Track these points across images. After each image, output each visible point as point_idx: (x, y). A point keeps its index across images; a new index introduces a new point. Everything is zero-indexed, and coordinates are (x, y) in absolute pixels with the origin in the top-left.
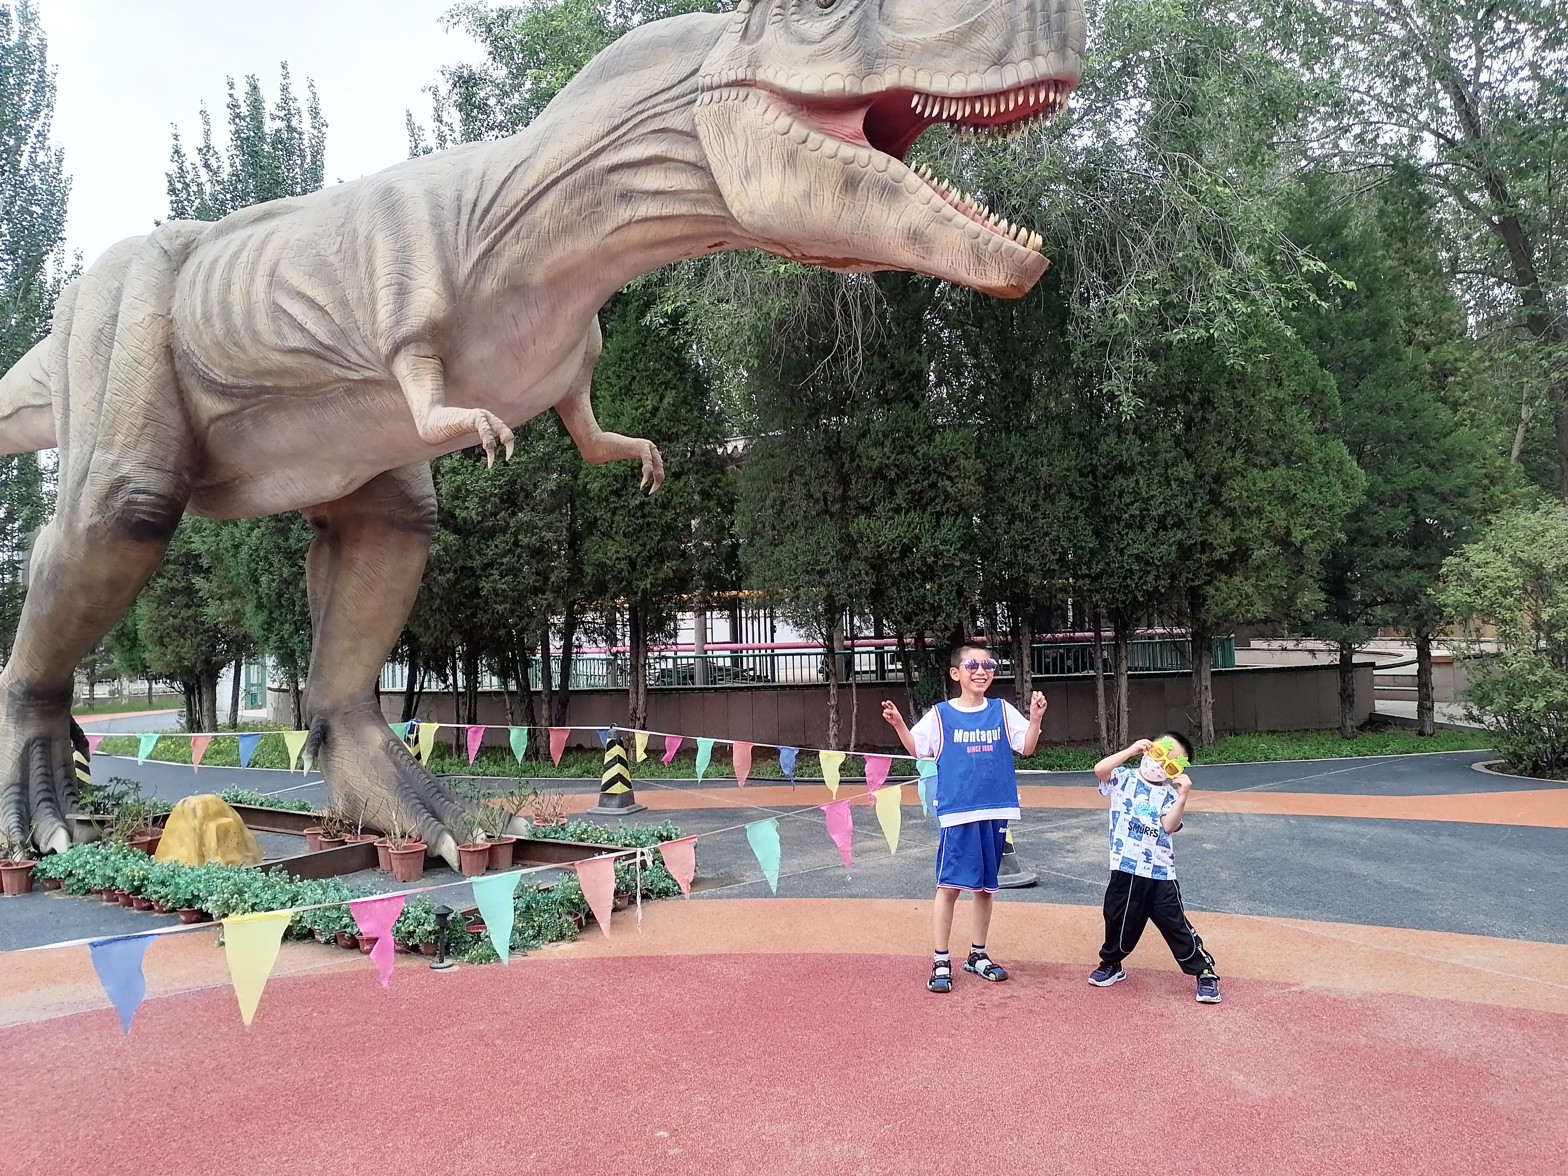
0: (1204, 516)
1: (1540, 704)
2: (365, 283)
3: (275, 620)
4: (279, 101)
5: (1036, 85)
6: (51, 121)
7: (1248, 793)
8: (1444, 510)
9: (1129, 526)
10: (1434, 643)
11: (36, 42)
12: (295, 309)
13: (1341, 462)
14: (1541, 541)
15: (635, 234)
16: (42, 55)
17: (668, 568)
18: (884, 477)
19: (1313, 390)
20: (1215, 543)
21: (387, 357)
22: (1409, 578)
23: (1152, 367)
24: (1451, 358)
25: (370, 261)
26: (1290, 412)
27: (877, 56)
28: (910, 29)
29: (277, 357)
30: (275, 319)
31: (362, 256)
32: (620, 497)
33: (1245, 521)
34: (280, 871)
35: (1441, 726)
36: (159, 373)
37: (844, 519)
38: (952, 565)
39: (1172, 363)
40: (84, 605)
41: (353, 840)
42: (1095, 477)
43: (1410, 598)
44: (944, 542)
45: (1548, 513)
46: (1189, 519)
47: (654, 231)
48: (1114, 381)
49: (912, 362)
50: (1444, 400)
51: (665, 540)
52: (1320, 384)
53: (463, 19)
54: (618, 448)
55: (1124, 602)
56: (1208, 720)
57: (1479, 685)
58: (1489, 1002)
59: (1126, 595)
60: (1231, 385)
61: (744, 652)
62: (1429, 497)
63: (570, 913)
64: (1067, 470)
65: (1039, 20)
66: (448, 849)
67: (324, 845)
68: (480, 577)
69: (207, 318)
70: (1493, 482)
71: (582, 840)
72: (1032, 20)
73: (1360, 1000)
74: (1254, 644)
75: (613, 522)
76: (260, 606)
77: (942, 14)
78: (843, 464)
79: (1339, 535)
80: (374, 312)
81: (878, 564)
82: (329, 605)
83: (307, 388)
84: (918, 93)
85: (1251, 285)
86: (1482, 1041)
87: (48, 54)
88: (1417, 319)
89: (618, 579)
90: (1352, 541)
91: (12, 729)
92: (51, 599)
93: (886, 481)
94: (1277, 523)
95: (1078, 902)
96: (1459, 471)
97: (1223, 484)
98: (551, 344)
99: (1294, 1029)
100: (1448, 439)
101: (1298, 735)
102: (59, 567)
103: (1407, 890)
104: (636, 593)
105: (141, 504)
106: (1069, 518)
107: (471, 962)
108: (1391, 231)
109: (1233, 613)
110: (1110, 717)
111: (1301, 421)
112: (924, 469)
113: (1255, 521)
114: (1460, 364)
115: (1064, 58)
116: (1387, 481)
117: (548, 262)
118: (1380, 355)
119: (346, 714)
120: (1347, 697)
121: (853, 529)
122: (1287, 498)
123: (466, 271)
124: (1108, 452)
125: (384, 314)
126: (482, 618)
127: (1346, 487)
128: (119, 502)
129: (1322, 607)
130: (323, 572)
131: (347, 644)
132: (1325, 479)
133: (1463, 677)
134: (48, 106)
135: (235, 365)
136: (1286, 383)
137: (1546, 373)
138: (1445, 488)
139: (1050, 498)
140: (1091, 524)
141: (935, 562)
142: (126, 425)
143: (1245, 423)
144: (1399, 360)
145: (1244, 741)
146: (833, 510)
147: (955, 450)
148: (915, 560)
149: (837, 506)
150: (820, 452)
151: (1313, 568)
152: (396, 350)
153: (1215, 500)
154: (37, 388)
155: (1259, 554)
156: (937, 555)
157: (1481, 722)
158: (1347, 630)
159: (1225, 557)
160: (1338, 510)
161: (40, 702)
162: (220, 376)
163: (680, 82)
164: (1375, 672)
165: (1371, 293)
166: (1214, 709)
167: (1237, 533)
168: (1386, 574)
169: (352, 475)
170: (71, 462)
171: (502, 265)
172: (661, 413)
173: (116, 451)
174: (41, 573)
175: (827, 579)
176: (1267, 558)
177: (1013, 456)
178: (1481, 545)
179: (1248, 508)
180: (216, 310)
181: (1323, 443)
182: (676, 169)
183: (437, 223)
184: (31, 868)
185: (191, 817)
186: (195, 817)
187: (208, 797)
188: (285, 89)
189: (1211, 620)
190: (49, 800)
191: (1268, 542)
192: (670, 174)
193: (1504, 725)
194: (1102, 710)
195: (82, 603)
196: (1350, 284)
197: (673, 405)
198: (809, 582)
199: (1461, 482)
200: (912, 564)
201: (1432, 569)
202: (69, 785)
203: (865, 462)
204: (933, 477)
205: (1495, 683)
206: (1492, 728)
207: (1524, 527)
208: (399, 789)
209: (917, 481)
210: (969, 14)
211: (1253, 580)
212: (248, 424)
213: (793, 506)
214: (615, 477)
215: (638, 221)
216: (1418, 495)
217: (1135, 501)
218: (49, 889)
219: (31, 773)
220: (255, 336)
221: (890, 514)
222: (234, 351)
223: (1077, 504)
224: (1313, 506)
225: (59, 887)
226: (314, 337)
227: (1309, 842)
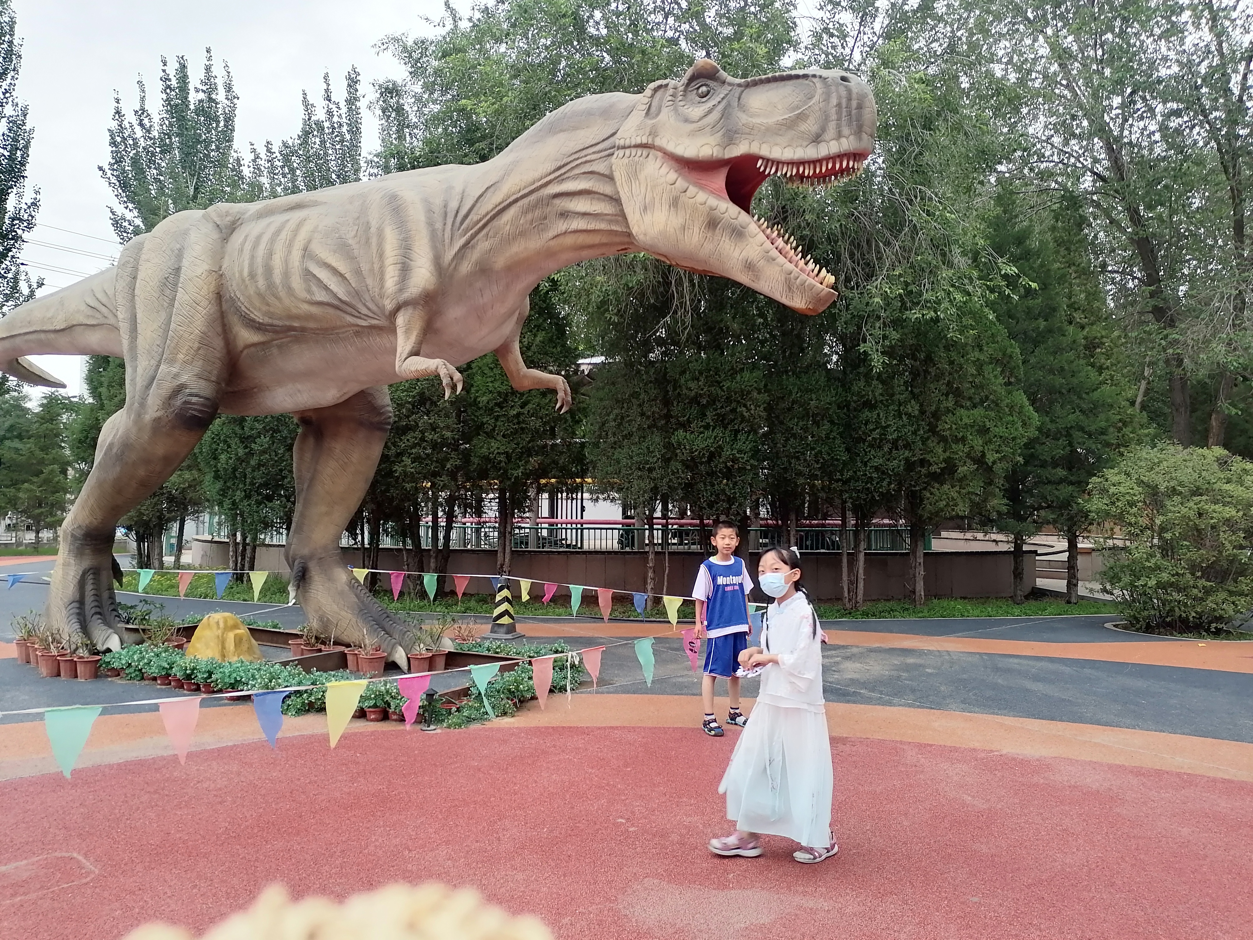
0: (924, 441)
1: (1152, 582)
2: (376, 260)
3: (229, 488)
4: (203, 78)
5: (841, 156)
6: (16, 82)
7: (952, 638)
8: (1091, 444)
9: (871, 446)
10: (1081, 539)
11: (7, 19)
12: (323, 275)
13: (1022, 407)
14: (1157, 469)
15: (569, 240)
16: (12, 29)
17: (534, 461)
18: (698, 403)
19: (1004, 354)
20: (931, 460)
21: (390, 312)
22: (1066, 490)
23: (895, 335)
24: (1099, 335)
25: (380, 245)
26: (987, 369)
27: (736, 132)
28: (759, 116)
29: (306, 307)
30: (306, 281)
31: (374, 241)
32: (502, 408)
33: (954, 446)
34: (296, 666)
35: (1083, 598)
36: (211, 312)
37: (667, 431)
38: (745, 469)
39: (906, 331)
40: (143, 473)
41: (327, 650)
42: (848, 410)
43: (1066, 504)
44: (740, 451)
45: (1162, 450)
46: (913, 443)
47: (582, 239)
48: (868, 344)
49: (722, 321)
50: (1093, 365)
51: (533, 441)
52: (1009, 350)
53: (391, 47)
54: (540, 381)
55: (865, 500)
56: (920, 587)
57: (1112, 568)
58: (1118, 762)
59: (867, 495)
60: (947, 348)
61: (559, 526)
62: (1080, 434)
63: (508, 698)
64: (830, 404)
65: (844, 114)
66: (400, 656)
67: (305, 652)
68: (394, 462)
69: (252, 275)
70: (1125, 424)
71: (497, 653)
72: (839, 113)
73: (1038, 760)
74: (944, 534)
75: (496, 426)
76: (217, 477)
77: (780, 107)
78: (668, 391)
79: (1018, 458)
80: (382, 279)
81: (691, 465)
82: (312, 480)
83: (326, 329)
84: (763, 159)
85: (966, 281)
86: (1113, 782)
87: (17, 28)
88: (1076, 306)
89: (496, 468)
90: (1026, 463)
91: (72, 562)
92: (118, 469)
93: (698, 405)
94: (976, 448)
95: (848, 702)
96: (1102, 416)
97: (938, 419)
98: (502, 309)
99: (999, 774)
100: (1095, 392)
101: (983, 600)
102: (126, 446)
103: (1064, 700)
104: (510, 479)
105: (194, 404)
106: (829, 438)
107: (449, 727)
108: (1059, 243)
109: (942, 511)
110: (851, 582)
111: (995, 376)
112: (727, 398)
113: (961, 446)
114: (1105, 340)
115: (860, 139)
116: (1052, 421)
117: (508, 255)
118: (1050, 331)
119: (321, 559)
120: (1018, 574)
121: (674, 440)
122: (983, 431)
123: (450, 258)
124: (859, 392)
125: (391, 282)
126: (393, 492)
127: (1024, 424)
128: (178, 402)
129: (1004, 509)
130: (308, 456)
131: (323, 509)
132: (1011, 418)
133: (1099, 562)
134: (14, 70)
135: (272, 310)
136: (985, 349)
137: (1164, 349)
138: (1093, 428)
139: (816, 423)
140: (844, 443)
141: (733, 466)
142: (186, 348)
143: (956, 376)
144: (1064, 335)
145: (945, 603)
146: (659, 425)
147: (750, 386)
148: (718, 464)
149: (663, 422)
150: (651, 382)
151: (1000, 482)
152: (398, 309)
153: (933, 430)
154: (90, 312)
155: (962, 470)
156: (734, 460)
157: (1112, 594)
158: (1021, 526)
159: (938, 471)
160: (1019, 441)
161: (94, 542)
162: (259, 317)
163: (604, 140)
164: (1037, 558)
165: (1044, 287)
166: (925, 578)
167: (948, 454)
168: (1049, 487)
169: (345, 390)
170: (140, 370)
171: (474, 255)
172: (534, 348)
173: (178, 365)
174: (111, 450)
175: (654, 475)
176: (968, 473)
177: (791, 392)
178: (1116, 470)
179: (956, 436)
180: (260, 271)
181: (1010, 393)
182: (598, 199)
183: (430, 224)
184: (98, 660)
185: (215, 628)
186: (218, 628)
187: (227, 614)
188: (208, 69)
189: (926, 515)
190: (99, 613)
191: (968, 461)
192: (594, 202)
193: (1127, 597)
194: (845, 577)
195: (141, 472)
196: (1034, 285)
197: (543, 342)
198: (641, 476)
199: (1103, 424)
200: (716, 466)
201: (1081, 485)
202: (112, 603)
203: (685, 391)
204: (734, 405)
205: (1123, 567)
206: (1119, 599)
207: (1146, 459)
208: (361, 613)
209: (722, 407)
210: (798, 108)
211: (957, 488)
212: (275, 351)
213: (631, 421)
214: (499, 393)
215: (571, 232)
216: (1072, 432)
217: (877, 428)
218: (110, 677)
219: (86, 593)
220: (290, 290)
221: (702, 429)
222: (272, 300)
223: (835, 428)
224: (1001, 437)
225: (119, 675)
226: (335, 295)
227: (997, 669)
